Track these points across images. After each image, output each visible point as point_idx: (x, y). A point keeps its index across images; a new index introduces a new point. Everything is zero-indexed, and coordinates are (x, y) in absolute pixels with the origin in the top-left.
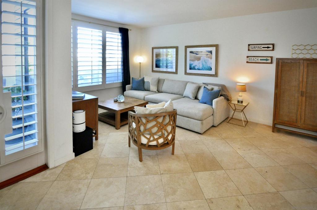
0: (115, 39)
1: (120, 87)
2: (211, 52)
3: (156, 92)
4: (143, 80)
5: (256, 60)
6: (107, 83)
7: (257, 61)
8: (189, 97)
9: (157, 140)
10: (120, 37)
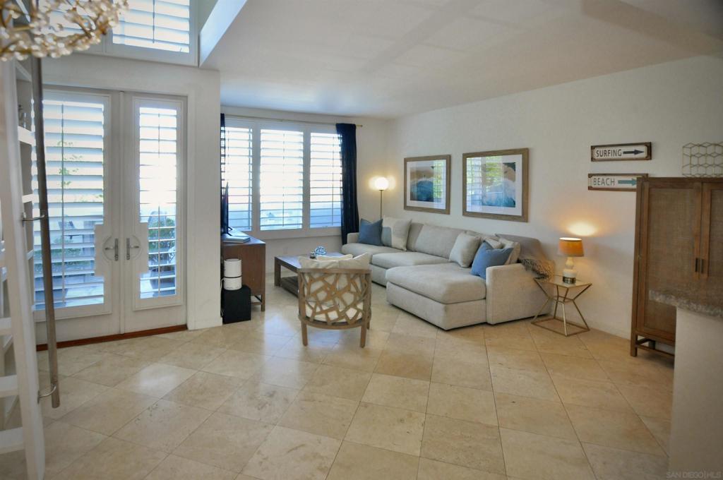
0: (328, 145)
1: (338, 236)
2: (513, 165)
3: (402, 250)
4: (379, 224)
5: (609, 182)
6: (312, 226)
7: (612, 186)
8: (456, 263)
9: (326, 312)
10: (339, 142)
